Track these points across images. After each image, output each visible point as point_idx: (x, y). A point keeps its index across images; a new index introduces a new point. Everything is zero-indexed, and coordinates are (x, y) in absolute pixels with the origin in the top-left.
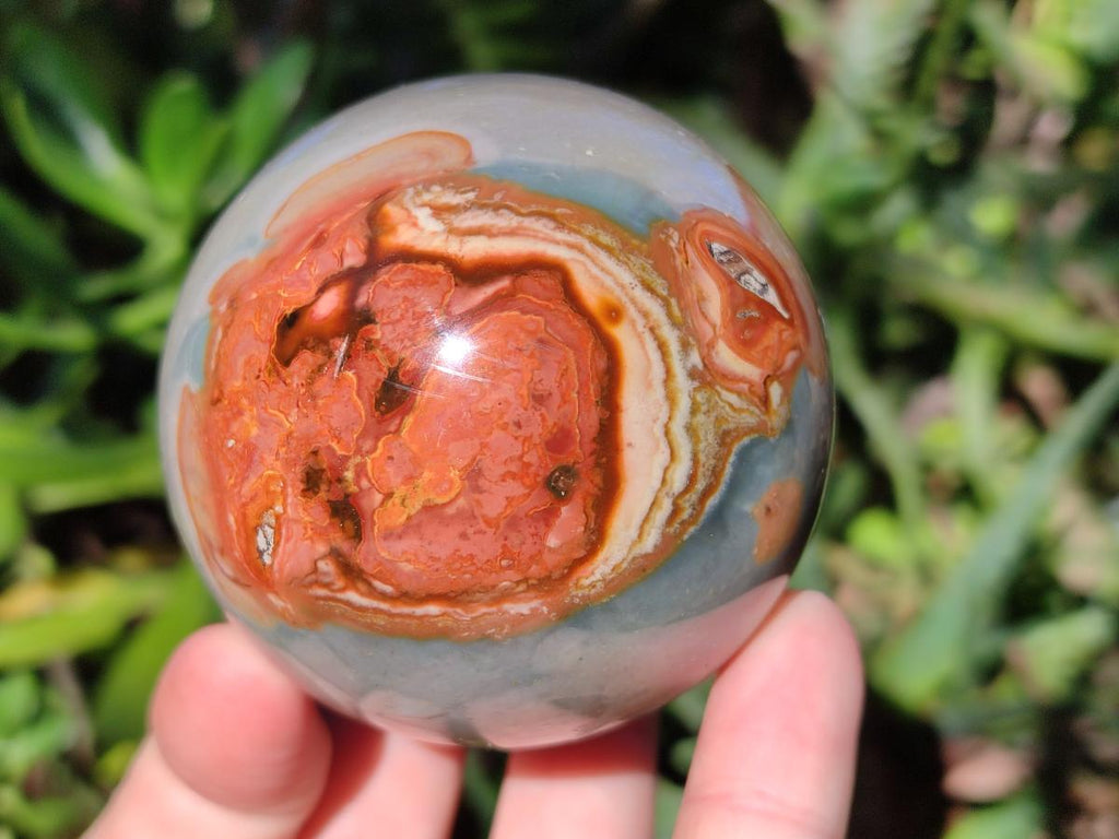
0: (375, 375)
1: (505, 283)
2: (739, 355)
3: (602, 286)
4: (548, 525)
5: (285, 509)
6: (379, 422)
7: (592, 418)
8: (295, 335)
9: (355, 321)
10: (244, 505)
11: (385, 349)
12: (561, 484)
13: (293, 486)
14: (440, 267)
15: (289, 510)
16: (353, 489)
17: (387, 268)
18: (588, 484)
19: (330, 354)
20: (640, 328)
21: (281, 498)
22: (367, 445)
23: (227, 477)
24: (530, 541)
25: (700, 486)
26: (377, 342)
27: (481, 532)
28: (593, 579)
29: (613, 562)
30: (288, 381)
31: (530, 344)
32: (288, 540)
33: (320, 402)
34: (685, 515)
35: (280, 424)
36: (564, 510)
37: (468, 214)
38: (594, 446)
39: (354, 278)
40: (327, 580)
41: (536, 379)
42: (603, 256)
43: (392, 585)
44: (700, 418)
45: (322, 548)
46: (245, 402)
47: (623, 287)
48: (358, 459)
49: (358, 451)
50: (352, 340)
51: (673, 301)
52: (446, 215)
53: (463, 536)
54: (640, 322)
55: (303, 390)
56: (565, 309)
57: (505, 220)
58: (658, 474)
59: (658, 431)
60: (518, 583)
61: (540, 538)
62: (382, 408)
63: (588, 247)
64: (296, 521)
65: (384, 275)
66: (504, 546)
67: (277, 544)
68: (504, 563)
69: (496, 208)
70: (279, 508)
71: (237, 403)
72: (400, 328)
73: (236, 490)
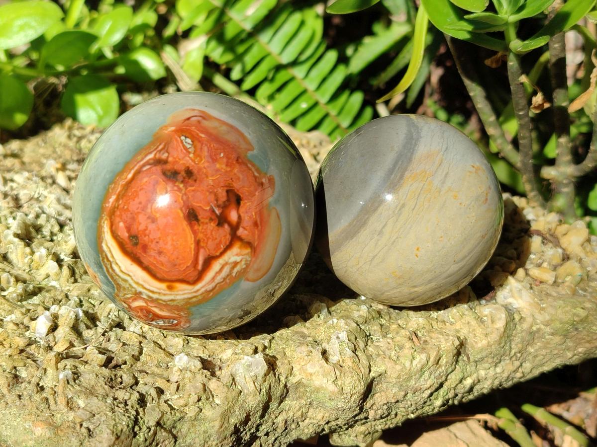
0: (202, 215)
1: (200, 267)
2: (140, 306)
3: (181, 290)
4: (126, 227)
5: (190, 158)
6: (188, 206)
7: (146, 262)
8: (233, 199)
9: (222, 220)
10: (202, 144)
11: (207, 223)
12: (134, 240)
13: (193, 166)
14: (218, 254)
15: (188, 158)
16: (177, 184)
17: (230, 239)
18: (129, 246)
19: (218, 206)
20: (162, 291)
21: (193, 159)
22: (185, 198)
23: (215, 145)
24: (126, 219)
25: (110, 270)
26: (210, 223)
27: (138, 208)
28: (105, 225)
29: (106, 233)
30: (222, 188)
31: (178, 262)
32: (181, 150)
33: (208, 193)
34: (105, 260)
35: (212, 176)
36: (127, 235)
37: (228, 271)
38: (137, 256)
39: (234, 228)
40: (162, 152)
41: (166, 256)
42: (190, 296)
43: (145, 171)
44: (128, 286)
45: (170, 159)
46: (229, 169)
47: (177, 295)
48: (183, 192)
49: (185, 194)
50: (217, 216)
51: (164, 303)
52: (233, 265)
53: (140, 203)
54: (163, 292)
55: (215, 191)
56: (181, 277)
57: (219, 279)
58: (120, 264)
59: (131, 274)
60: (118, 205)
61: (125, 222)
62: (191, 210)
63: (195, 294)
64: (184, 158)
65: (229, 237)
66: (130, 211)
67: (184, 146)
68: (126, 207)
69: (224, 279)
70: (191, 155)
71: (231, 166)
72: (209, 231)
73: (208, 145)
